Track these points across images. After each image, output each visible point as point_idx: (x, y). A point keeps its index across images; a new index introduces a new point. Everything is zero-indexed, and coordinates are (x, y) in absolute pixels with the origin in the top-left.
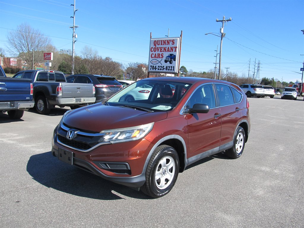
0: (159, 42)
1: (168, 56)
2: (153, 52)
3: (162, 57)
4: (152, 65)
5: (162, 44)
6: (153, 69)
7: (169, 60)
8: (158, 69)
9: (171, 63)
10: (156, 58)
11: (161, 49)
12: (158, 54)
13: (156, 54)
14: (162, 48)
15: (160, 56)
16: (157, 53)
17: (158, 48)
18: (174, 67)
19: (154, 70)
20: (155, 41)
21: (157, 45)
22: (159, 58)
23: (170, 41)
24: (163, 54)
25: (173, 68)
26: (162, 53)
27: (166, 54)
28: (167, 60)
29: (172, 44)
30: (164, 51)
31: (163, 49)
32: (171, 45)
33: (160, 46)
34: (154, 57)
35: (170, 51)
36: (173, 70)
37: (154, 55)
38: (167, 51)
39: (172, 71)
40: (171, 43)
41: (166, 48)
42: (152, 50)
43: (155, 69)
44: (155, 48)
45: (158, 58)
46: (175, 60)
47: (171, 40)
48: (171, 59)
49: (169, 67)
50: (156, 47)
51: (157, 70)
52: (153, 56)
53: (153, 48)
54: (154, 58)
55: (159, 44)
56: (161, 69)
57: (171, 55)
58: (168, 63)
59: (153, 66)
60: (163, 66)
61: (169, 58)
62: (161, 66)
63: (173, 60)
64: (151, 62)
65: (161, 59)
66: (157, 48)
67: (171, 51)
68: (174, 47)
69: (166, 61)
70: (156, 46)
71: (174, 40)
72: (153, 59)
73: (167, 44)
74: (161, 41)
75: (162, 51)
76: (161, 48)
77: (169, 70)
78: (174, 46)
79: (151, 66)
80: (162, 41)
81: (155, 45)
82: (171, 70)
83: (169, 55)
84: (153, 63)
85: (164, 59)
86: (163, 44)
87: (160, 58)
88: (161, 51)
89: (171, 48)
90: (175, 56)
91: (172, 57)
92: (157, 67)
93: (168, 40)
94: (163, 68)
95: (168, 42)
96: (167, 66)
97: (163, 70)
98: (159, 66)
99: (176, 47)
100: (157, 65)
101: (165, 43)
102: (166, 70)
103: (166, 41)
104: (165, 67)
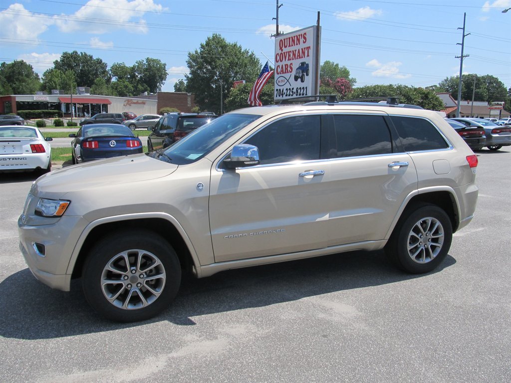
0: (286, 40)
1: (298, 66)
2: (280, 64)
3: (291, 70)
4: (279, 88)
5: (289, 46)
6: (279, 96)
7: (301, 75)
8: (286, 95)
9: (302, 81)
10: (283, 73)
11: (289, 56)
12: (285, 65)
13: (282, 66)
14: (291, 51)
15: (289, 69)
16: (284, 63)
17: (286, 54)
18: (306, 88)
19: (281, 96)
20: (281, 40)
21: (283, 48)
23: (300, 37)
24: (292, 64)
25: (305, 90)
26: (291, 61)
27: (296, 64)
28: (298, 75)
29: (304, 42)
30: (293, 59)
31: (292, 55)
32: (302, 46)
34: (281, 71)
36: (305, 94)
37: (280, 68)
38: (297, 58)
40: (302, 40)
41: (296, 51)
42: (278, 58)
44: (281, 53)
45: (285, 73)
46: (307, 75)
47: (302, 35)
48: (303, 72)
49: (300, 88)
50: (283, 52)
52: (279, 70)
53: (278, 54)
54: (281, 73)
55: (286, 45)
56: (289, 95)
57: (303, 64)
58: (299, 80)
59: (280, 90)
60: (293, 89)
61: (301, 72)
62: (290, 89)
63: (305, 74)
65: (289, 74)
66: (284, 53)
67: (302, 57)
68: (307, 48)
69: (296, 78)
70: (282, 50)
71: (305, 34)
72: (280, 75)
73: (297, 44)
74: (288, 40)
75: (291, 60)
76: (289, 52)
77: (300, 95)
78: (306, 45)
79: (277, 90)
80: (289, 38)
81: (281, 49)
82: (303, 94)
83: (300, 65)
84: (279, 84)
85: (294, 73)
86: (292, 45)
87: (288, 72)
88: (289, 60)
89: (302, 49)
90: (308, 65)
91: (304, 68)
92: (285, 91)
93: (297, 36)
94: (292, 92)
95: (298, 40)
96: (297, 88)
97: (292, 95)
98: (287, 89)
99: (308, 48)
100: (285, 88)
101: (293, 41)
102: (297, 95)
103: (296, 37)
104: (295, 90)
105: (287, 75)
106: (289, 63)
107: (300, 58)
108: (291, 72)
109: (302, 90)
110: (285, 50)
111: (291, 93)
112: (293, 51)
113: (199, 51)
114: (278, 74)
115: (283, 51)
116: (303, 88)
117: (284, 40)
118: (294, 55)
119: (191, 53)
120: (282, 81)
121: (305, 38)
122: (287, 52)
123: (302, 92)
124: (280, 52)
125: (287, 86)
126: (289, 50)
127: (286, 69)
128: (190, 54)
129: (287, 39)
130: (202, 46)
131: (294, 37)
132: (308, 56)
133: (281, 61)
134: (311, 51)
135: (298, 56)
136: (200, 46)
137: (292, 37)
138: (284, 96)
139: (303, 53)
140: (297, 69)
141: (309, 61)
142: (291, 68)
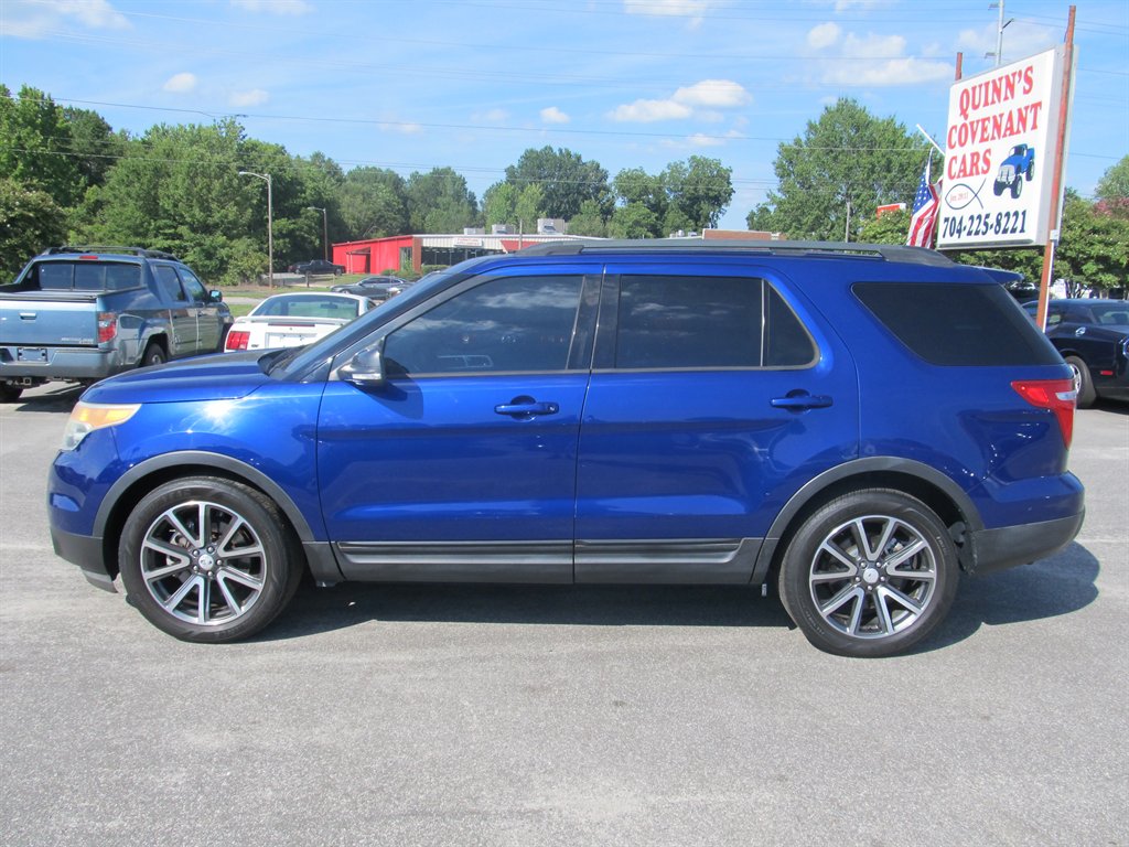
0: (978, 91)
1: (1006, 157)
2: (959, 152)
3: (985, 168)
4: (950, 214)
5: (986, 104)
6: (952, 235)
7: (1012, 179)
8: (969, 233)
9: (1015, 195)
10: (965, 175)
11: (984, 129)
12: (973, 155)
13: (964, 157)
14: (988, 119)
15: (981, 164)
16: (970, 148)
17: (975, 125)
18: (1024, 213)
19: (956, 235)
20: (966, 91)
21: (970, 110)
22: (975, 178)
23: (1017, 78)
25: (1021, 216)
26: (986, 145)
27: (1002, 149)
28: (1004, 180)
29: (1026, 92)
30: (993, 138)
31: (990, 125)
32: (1020, 100)
33: (983, 112)
34: (960, 171)
35: (1015, 130)
36: (1019, 229)
37: (959, 160)
38: (1005, 135)
39: (1017, 236)
40: (1020, 85)
41: (1001, 115)
42: (955, 137)
43: (959, 232)
44: (964, 125)
45: (971, 174)
46: (1029, 178)
47: (1020, 72)
48: (1018, 170)
49: (1008, 214)
50: (968, 122)
51: (965, 239)
52: (956, 168)
53: (954, 127)
54: (959, 177)
55: (976, 103)
56: (977, 233)
57: (1019, 150)
58: (1007, 192)
59: (954, 219)
60: (987, 216)
61: (1012, 169)
62: (979, 217)
63: (1023, 176)
64: (949, 199)
65: (982, 176)
66: (972, 124)
67: (1018, 132)
68: (1032, 106)
69: (999, 188)
70: (966, 117)
71: (1030, 69)
72: (956, 181)
73: (1006, 98)
74: (983, 88)
75: (987, 140)
76: (984, 120)
77: (1005, 231)
78: (1031, 99)
79: (946, 220)
80: (987, 84)
81: (964, 113)
82: (1013, 231)
83: (1013, 152)
84: (953, 204)
85: (994, 174)
86: (993, 102)
87: (978, 173)
88: (983, 140)
89: (1020, 111)
90: (1031, 153)
91: (1022, 160)
92: (966, 223)
93: (1007, 77)
94: (986, 224)
95: (1010, 86)
96: (1000, 214)
97: (984, 233)
98: (972, 218)
99: (1037, 106)
100: (966, 213)
101: (997, 91)
102: (997, 232)
103: (1004, 81)
104: (992, 221)
105: (974, 181)
106: (980, 148)
107: (1012, 133)
108: (985, 172)
109: (1012, 219)
110: (973, 115)
111: (983, 228)
112: (995, 117)
113: (803, 138)
114: (951, 177)
115: (971, 119)
116: (1016, 214)
117: (974, 89)
118: (997, 126)
119: (786, 144)
120: (961, 195)
121: (1029, 81)
122: (978, 122)
123: (1010, 226)
124: (959, 121)
125: (975, 210)
126: (985, 116)
127: (974, 164)
128: (782, 146)
129: (980, 86)
130: (811, 127)
131: (1000, 79)
132: (1034, 127)
133: (962, 145)
134: (1044, 114)
135: (1007, 129)
136: (807, 128)
137: (994, 82)
138: (964, 233)
139: (1022, 120)
140: (1003, 164)
141: (1038, 139)
142: (987, 162)
